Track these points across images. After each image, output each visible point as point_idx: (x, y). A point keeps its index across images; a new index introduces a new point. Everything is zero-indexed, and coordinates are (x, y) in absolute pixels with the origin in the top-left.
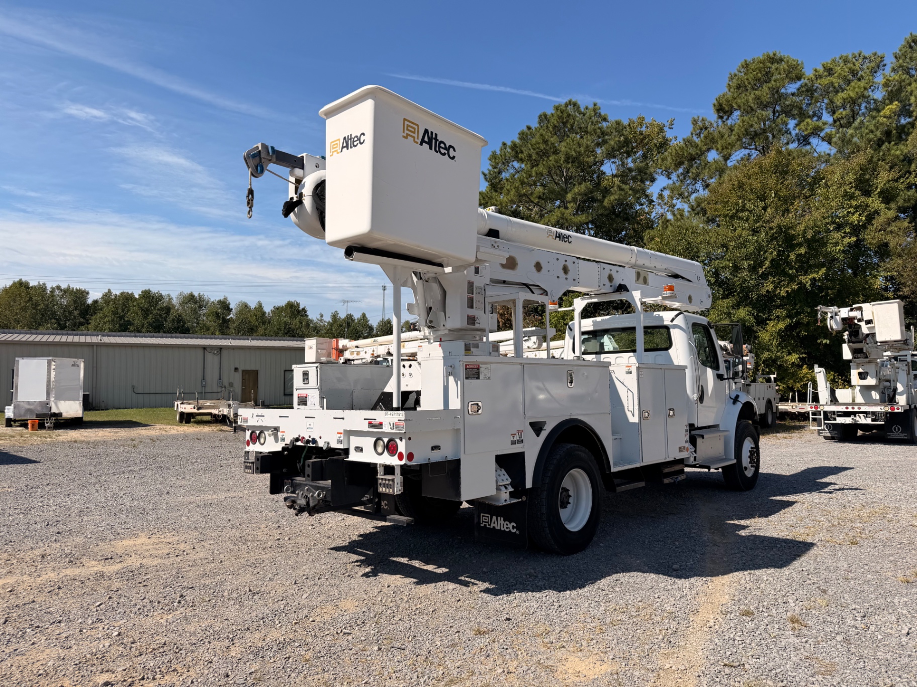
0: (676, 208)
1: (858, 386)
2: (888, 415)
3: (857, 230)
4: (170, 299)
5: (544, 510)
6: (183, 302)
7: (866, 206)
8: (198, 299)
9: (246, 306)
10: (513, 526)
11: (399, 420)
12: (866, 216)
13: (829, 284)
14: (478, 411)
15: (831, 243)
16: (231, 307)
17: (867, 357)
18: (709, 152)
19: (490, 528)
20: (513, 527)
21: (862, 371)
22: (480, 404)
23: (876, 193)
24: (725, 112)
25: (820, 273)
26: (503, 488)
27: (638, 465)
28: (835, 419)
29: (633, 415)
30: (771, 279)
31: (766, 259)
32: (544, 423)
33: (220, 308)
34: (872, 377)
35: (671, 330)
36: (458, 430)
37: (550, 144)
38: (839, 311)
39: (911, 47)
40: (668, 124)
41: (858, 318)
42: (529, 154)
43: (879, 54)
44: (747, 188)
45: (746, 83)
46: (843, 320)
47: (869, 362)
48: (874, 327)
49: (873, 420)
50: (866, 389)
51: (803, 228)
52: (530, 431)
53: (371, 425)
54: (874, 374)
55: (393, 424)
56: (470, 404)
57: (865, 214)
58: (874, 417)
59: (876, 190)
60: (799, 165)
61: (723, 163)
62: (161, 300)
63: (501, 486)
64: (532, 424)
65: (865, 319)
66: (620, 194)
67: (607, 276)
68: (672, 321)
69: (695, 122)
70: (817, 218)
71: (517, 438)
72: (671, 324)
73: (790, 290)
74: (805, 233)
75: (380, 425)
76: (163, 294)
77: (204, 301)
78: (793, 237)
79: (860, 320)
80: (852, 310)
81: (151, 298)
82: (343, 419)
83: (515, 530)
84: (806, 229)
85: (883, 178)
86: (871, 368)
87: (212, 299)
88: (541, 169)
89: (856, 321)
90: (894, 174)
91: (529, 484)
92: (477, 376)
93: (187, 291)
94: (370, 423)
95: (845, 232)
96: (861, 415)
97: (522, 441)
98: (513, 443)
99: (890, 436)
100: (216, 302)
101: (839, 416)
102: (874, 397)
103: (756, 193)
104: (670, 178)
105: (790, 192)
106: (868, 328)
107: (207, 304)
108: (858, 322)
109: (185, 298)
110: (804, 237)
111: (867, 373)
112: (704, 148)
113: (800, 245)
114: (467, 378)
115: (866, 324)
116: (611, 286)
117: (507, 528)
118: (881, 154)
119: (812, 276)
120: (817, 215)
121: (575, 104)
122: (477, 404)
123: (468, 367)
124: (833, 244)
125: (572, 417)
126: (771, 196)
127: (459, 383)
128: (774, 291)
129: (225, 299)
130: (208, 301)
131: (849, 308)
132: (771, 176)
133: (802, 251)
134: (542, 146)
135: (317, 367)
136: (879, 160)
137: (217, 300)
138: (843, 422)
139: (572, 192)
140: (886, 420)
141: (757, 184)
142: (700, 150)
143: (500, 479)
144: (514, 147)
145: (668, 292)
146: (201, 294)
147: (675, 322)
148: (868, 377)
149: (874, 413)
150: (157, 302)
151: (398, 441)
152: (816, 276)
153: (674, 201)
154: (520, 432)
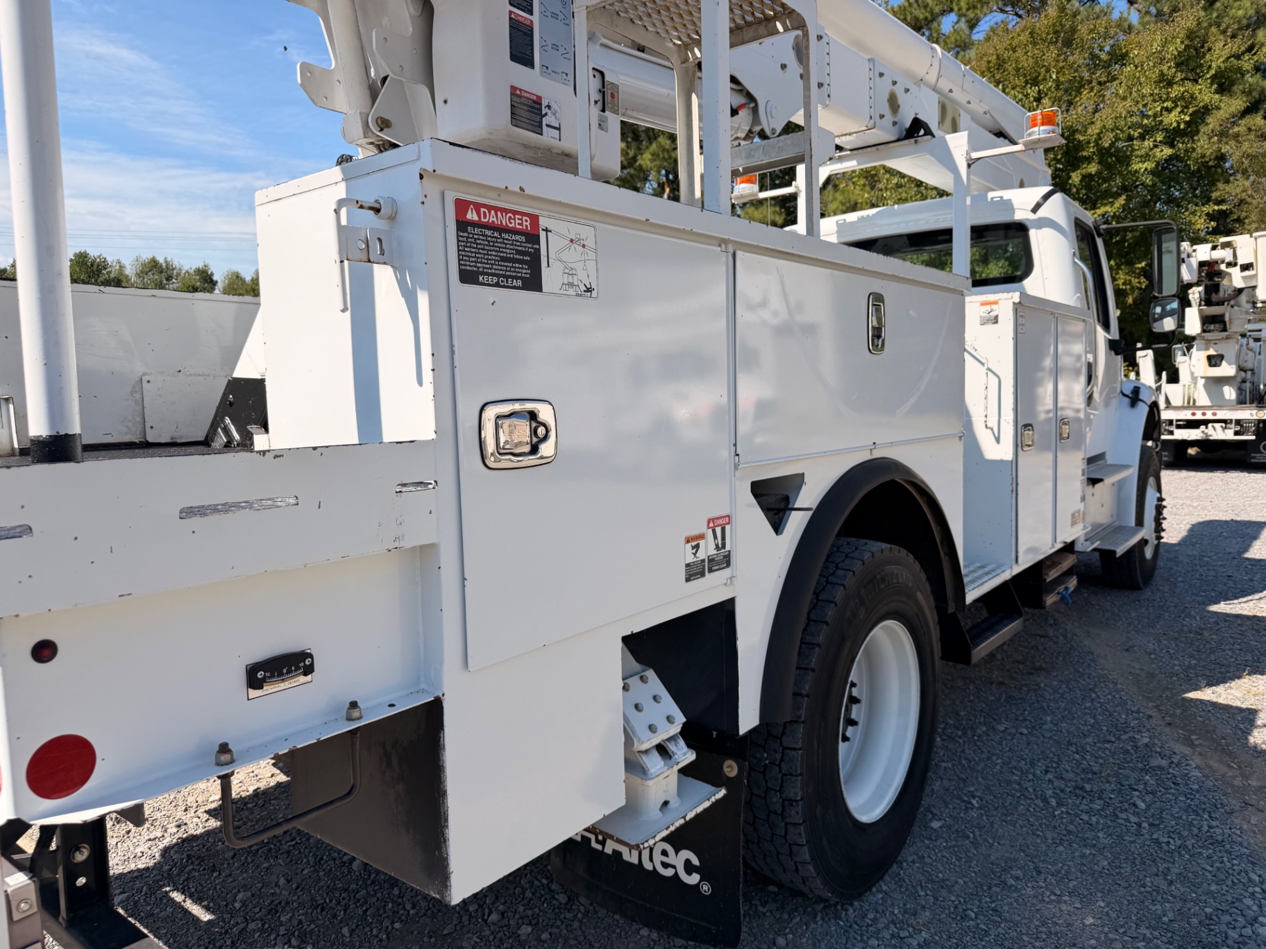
1: (1202, 378)
2: (1261, 425)
3: (1172, 137)
4: (121, 267)
5: (796, 789)
6: (142, 272)
7: (1192, 97)
8: (164, 265)
9: (238, 277)
10: (688, 863)
12: (1191, 115)
14: (534, 449)
15: (1137, 157)
16: (215, 278)
17: (1225, 330)
18: (944, 17)
19: (602, 853)
20: (689, 868)
21: (1214, 353)
22: (545, 413)
23: (1208, 76)
25: (1117, 205)
26: (654, 763)
27: (1006, 576)
28: (1171, 433)
29: (998, 440)
32: (797, 481)
33: (199, 280)
34: (1230, 364)
35: (1033, 234)
36: (426, 552)
38: (1194, 251)
41: (1227, 261)
44: (1010, 67)
46: (1202, 264)
47: (1227, 338)
48: (1255, 276)
49: (1236, 433)
50: (1215, 384)
51: (1097, 131)
52: (752, 517)
54: (1234, 359)
56: (491, 413)
57: (1191, 110)
58: (1238, 428)
59: (1208, 73)
60: (1091, 31)
61: (967, 32)
62: (105, 269)
63: (646, 752)
64: (759, 489)
65: (1241, 261)
67: (886, 96)
68: (1034, 210)
70: (1121, 113)
71: (708, 549)
72: (1032, 216)
74: (1100, 139)
76: (109, 260)
77: (173, 269)
78: (1080, 146)
79: (1230, 264)
80: (1214, 248)
81: (89, 264)
83: (694, 879)
84: (1102, 132)
85: (1219, 53)
86: (1229, 349)
87: (186, 268)
89: (1223, 267)
90: (1236, 46)
91: (748, 717)
92: (526, 272)
93: (146, 256)
95: (1155, 141)
96: (1218, 425)
97: (726, 561)
98: (694, 572)
99: (1255, 458)
100: (192, 271)
101: (1179, 427)
102: (1227, 396)
103: (1025, 76)
105: (1076, 74)
106: (1244, 278)
107: (178, 275)
108: (1227, 267)
109: (144, 265)
110: (1097, 144)
111: (1221, 357)
112: (937, 10)
113: (1088, 160)
114: (468, 277)
115: (1241, 271)
116: (895, 123)
117: (665, 865)
118: (1215, 15)
119: (1103, 210)
120: (1122, 108)
122: (533, 416)
123: (471, 216)
124: (1142, 156)
125: (878, 454)
126: (1051, 77)
127: (423, 300)
129: (205, 266)
130: (180, 270)
131: (1210, 245)
132: (1048, 47)
133: (1093, 168)
136: (1210, 25)
137: (194, 268)
138: (1185, 438)
140: (1257, 433)
141: (1027, 63)
142: (931, 12)
143: (640, 722)
145: (1042, 128)
146: (169, 259)
147: (1042, 213)
148: (1224, 362)
149: (1238, 422)
150: (99, 271)
152: (1110, 210)
154: (720, 525)
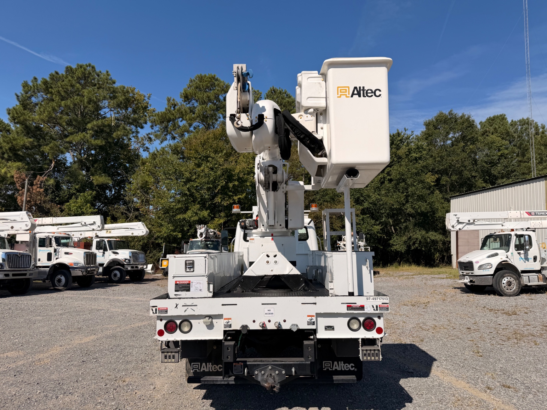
0: (145, 146)
11: (382, 303)
13: (246, 201)
19: (332, 370)
20: (352, 367)
24: (188, 99)
25: (243, 196)
30: (220, 196)
31: (219, 185)
35: (308, 229)
37: (76, 88)
39: (272, 93)
40: (148, 96)
42: (59, 91)
43: (260, 92)
45: (201, 87)
53: (349, 307)
55: (377, 306)
66: (124, 132)
69: (169, 100)
72: (308, 225)
73: (229, 203)
75: (362, 307)
82: (315, 304)
83: (354, 368)
88: (69, 103)
94: (348, 306)
104: (152, 129)
117: (347, 368)
119: (238, 197)
121: (93, 67)
128: (221, 203)
133: (236, 183)
134: (70, 88)
135: (205, 257)
139: (92, 123)
144: (45, 82)
147: (310, 225)
151: (376, 319)
153: (145, 142)
